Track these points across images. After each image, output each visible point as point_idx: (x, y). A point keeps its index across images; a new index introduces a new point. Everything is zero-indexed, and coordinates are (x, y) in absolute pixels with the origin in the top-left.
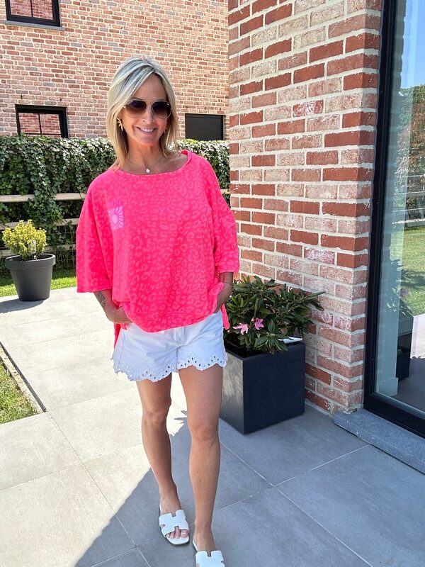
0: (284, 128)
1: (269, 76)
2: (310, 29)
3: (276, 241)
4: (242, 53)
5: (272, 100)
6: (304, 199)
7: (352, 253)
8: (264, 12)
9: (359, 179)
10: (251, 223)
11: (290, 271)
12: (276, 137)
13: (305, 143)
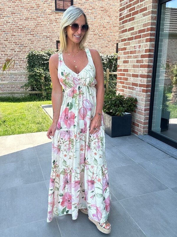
0: (131, 52)
1: (128, 37)
2: (139, 24)
3: (128, 86)
4: (122, 30)
5: (129, 44)
6: (135, 73)
7: (145, 89)
8: (128, 18)
9: (148, 68)
10: (122, 81)
11: (131, 95)
12: (129, 55)
13: (136, 57)
